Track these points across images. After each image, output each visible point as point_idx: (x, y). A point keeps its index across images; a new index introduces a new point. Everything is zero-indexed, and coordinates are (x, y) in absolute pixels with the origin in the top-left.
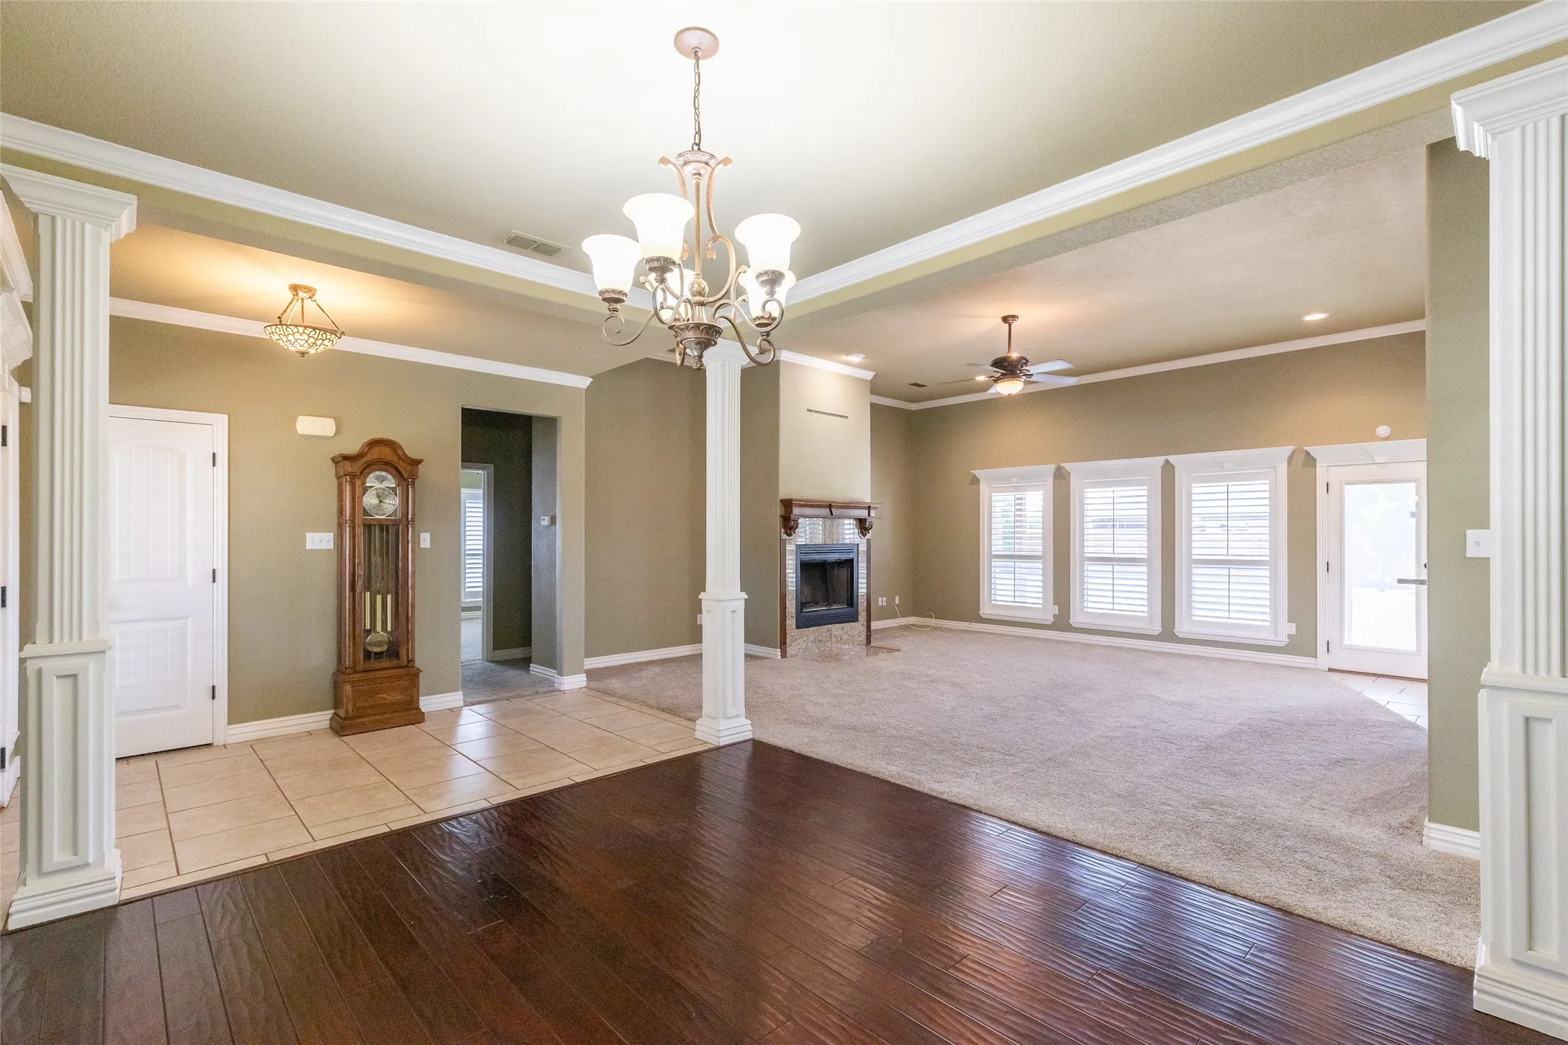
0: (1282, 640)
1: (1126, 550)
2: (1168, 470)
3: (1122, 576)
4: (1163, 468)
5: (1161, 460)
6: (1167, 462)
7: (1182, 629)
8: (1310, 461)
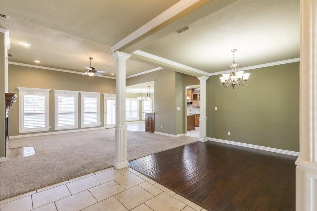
0: (99, 125)
1: (69, 111)
2: (79, 94)
3: (69, 117)
4: (78, 93)
5: (79, 92)
6: (80, 92)
7: (82, 127)
8: (103, 95)
